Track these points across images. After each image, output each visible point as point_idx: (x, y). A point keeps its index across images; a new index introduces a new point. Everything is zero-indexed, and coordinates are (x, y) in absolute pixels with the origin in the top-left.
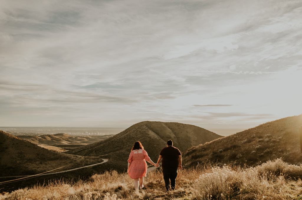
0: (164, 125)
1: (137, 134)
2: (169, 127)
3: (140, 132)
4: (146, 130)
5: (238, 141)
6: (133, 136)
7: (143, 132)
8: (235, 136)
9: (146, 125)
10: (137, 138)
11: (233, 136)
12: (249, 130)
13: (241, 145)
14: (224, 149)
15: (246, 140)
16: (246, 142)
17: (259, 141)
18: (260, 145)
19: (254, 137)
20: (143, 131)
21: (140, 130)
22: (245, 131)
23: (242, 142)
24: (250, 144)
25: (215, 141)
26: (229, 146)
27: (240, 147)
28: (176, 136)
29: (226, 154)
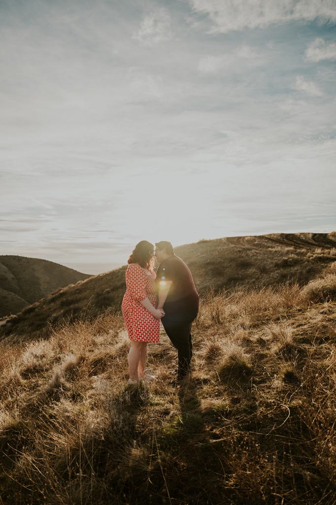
28: (15, 276)
29: (117, 295)
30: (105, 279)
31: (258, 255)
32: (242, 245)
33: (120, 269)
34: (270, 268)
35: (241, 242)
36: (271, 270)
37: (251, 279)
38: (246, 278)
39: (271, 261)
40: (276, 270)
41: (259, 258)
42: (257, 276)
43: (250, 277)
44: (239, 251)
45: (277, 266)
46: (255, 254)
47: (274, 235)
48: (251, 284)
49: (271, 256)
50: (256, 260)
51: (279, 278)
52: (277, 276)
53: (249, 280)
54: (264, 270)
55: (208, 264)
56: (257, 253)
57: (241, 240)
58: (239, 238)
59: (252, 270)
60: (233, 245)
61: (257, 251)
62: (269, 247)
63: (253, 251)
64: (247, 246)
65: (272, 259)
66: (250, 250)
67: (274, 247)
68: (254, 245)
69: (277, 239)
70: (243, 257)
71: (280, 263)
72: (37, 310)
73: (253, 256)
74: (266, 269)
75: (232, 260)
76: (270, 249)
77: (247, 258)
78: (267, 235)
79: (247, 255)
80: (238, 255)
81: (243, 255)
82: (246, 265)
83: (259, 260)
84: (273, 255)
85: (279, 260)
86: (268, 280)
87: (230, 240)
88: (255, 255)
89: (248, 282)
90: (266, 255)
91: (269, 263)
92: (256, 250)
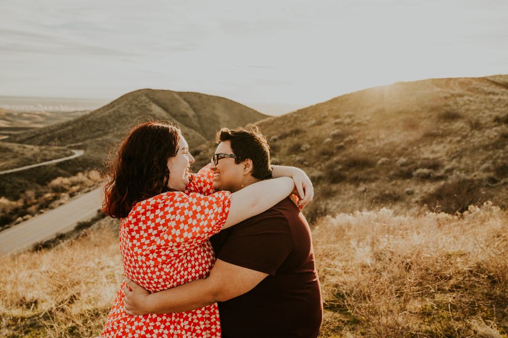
0: (177, 96)
1: (131, 110)
2: (185, 100)
3: (136, 105)
4: (147, 103)
5: (301, 122)
6: (125, 114)
7: (141, 106)
8: (295, 115)
9: (147, 95)
10: (132, 115)
11: (292, 115)
12: (317, 105)
13: (306, 129)
14: (280, 135)
15: (314, 121)
16: (314, 125)
17: (336, 124)
18: (338, 128)
19: (325, 117)
20: (141, 104)
21: (136, 103)
22: (311, 107)
23: (309, 124)
24: (321, 127)
25: (263, 123)
26: (288, 130)
27: (305, 132)
28: (196, 113)
29: (283, 144)
30: (275, 123)
31: (472, 103)
32: (452, 89)
33: (294, 113)
34: (486, 124)
35: (451, 85)
36: (488, 125)
37: (455, 137)
38: (449, 134)
39: (490, 113)
40: (496, 126)
41: (473, 107)
42: (465, 133)
43: (455, 133)
44: (446, 98)
45: (498, 120)
46: (468, 102)
47: (501, 76)
48: (454, 143)
49: (490, 106)
50: (468, 110)
51: (497, 138)
52: (496, 136)
53: (453, 138)
54: (476, 126)
55: (400, 112)
56: (470, 101)
57: (452, 82)
58: (450, 79)
59: (458, 125)
60: (439, 89)
61: (471, 99)
62: (490, 93)
63: (466, 98)
64: (458, 91)
65: (492, 110)
66: (461, 96)
67: (497, 94)
68: (469, 90)
69: (504, 82)
70: (449, 105)
71: (503, 118)
72: (202, 153)
73: (465, 104)
74: (481, 124)
75: (433, 109)
76: (491, 96)
77: (455, 107)
78: (490, 77)
79: (456, 103)
80: (443, 103)
81: (451, 102)
82: (452, 117)
83: (472, 110)
84: (494, 105)
85: (502, 112)
86: (480, 140)
87: (436, 82)
88: (468, 104)
89: (450, 142)
90: (484, 105)
91: (486, 117)
92: (471, 96)
